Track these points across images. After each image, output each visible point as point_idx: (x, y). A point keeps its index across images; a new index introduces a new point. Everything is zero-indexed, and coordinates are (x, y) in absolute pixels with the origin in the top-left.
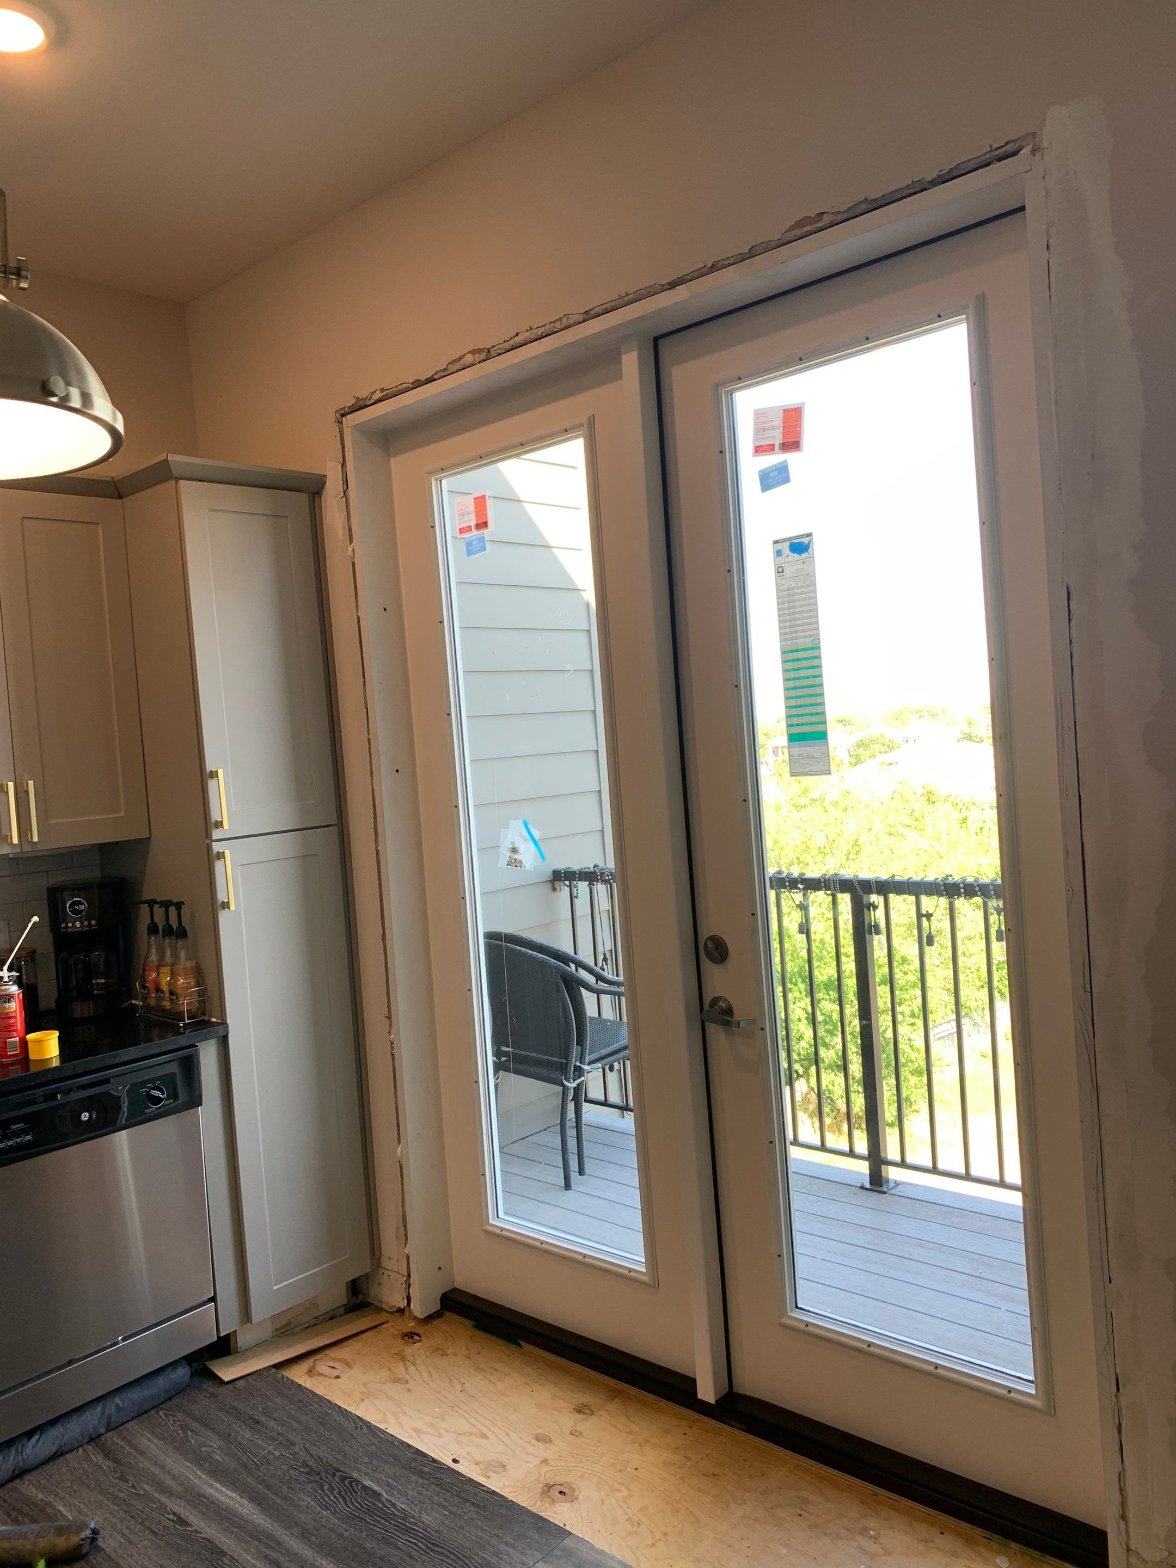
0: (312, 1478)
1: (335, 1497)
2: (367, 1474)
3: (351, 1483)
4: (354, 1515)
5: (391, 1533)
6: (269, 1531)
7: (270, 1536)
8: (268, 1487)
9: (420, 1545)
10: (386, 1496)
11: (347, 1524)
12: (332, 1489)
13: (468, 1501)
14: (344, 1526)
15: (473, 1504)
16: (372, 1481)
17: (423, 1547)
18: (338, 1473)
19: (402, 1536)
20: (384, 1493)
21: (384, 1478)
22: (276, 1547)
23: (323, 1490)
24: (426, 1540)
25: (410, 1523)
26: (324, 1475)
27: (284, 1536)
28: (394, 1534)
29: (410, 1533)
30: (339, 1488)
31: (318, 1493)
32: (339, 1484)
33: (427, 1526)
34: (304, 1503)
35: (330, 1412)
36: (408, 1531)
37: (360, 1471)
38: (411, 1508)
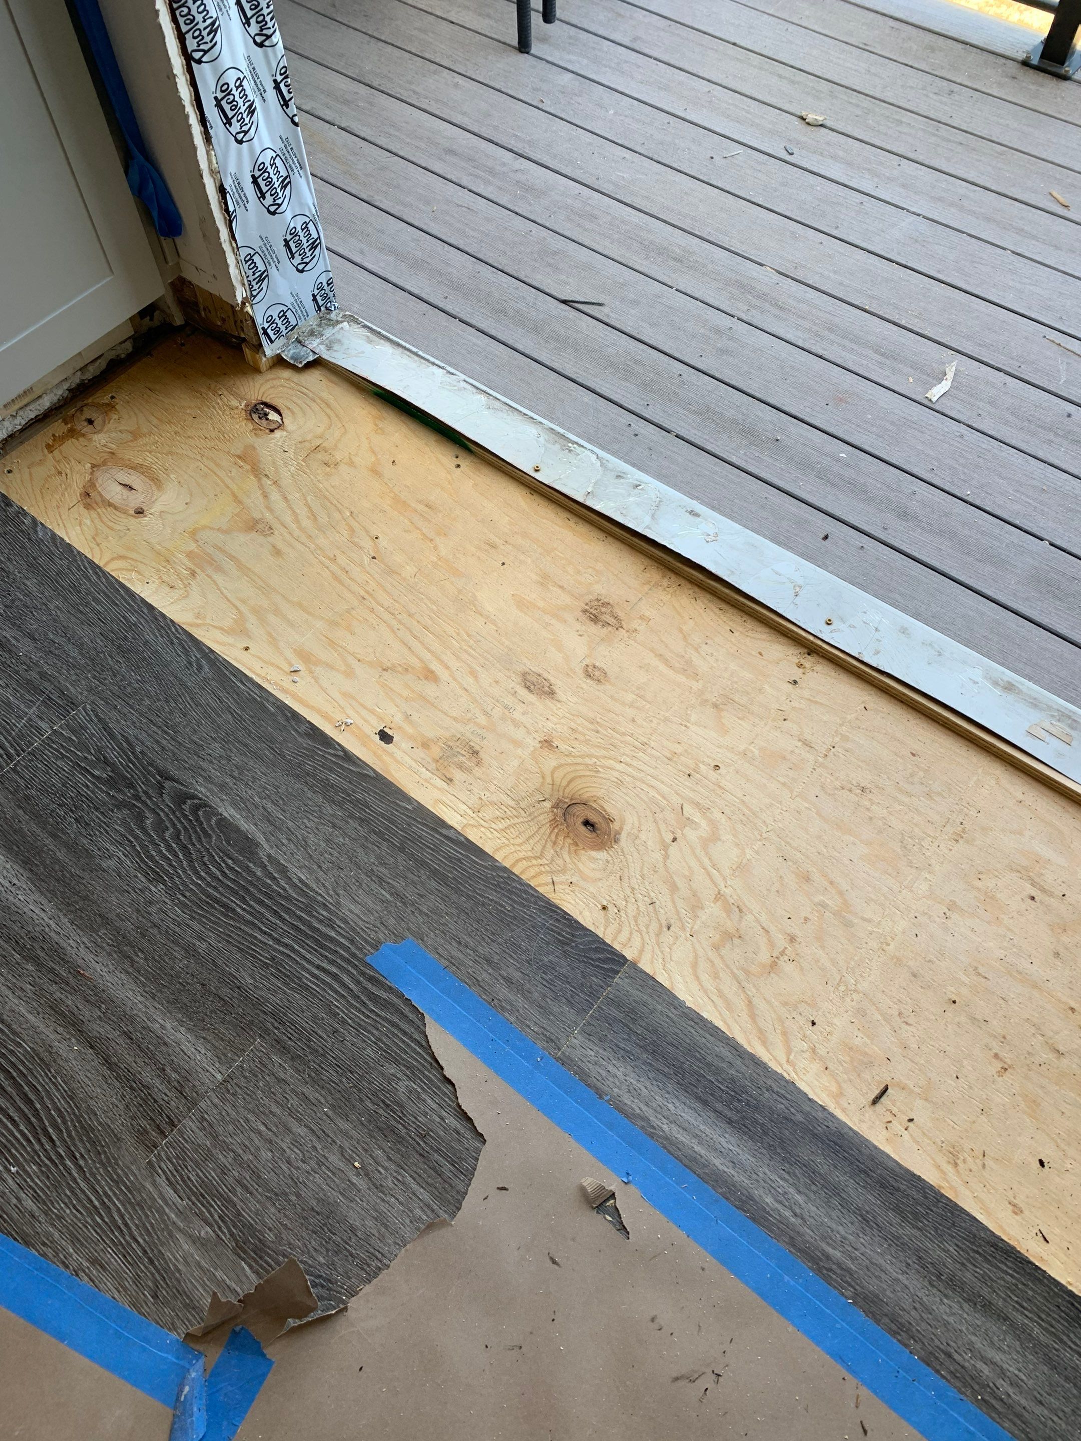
0: (120, 797)
1: (169, 848)
2: (223, 787)
3: (195, 809)
4: (209, 896)
5: (287, 946)
6: (53, 934)
7: (57, 952)
8: (36, 816)
9: (346, 979)
10: (266, 846)
11: (200, 922)
12: (160, 827)
13: (422, 864)
14: (195, 925)
15: (435, 873)
16: (234, 804)
17: (352, 986)
18: (167, 784)
19: (308, 956)
20: (261, 839)
21: (256, 799)
22: (72, 980)
23: (143, 829)
24: (355, 967)
25: (321, 922)
26: (141, 787)
27: (82, 949)
28: (293, 950)
29: (323, 946)
30: (174, 825)
31: (136, 838)
32: (174, 813)
33: (354, 930)
34: (112, 863)
35: (134, 619)
36: (321, 942)
37: (208, 779)
38: (317, 880)
